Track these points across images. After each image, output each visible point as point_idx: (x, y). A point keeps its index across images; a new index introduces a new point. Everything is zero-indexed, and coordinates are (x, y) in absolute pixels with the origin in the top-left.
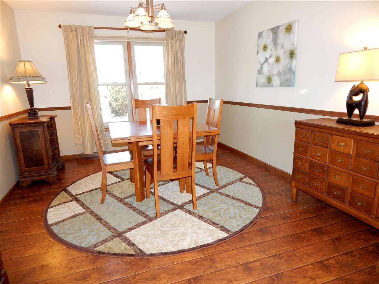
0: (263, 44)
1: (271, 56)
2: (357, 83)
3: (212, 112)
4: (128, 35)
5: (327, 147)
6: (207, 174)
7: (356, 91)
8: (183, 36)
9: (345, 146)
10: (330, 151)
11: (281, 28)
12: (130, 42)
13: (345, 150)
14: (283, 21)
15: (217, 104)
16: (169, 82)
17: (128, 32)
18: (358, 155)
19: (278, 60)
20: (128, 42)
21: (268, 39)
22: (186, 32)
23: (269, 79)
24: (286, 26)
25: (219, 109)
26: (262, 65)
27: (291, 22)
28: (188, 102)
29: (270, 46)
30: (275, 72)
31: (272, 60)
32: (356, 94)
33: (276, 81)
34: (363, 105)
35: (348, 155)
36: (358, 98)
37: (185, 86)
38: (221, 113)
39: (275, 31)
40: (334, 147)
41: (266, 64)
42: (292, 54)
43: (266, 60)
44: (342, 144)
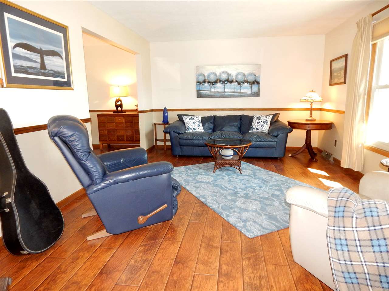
2: (117, 98)
5: (114, 122)
7: (117, 101)
9: (121, 120)
10: (116, 124)
13: (121, 122)
18: (126, 122)
32: (118, 102)
34: (121, 106)
35: (122, 123)
36: (119, 103)
40: (117, 121)
44: (120, 119)
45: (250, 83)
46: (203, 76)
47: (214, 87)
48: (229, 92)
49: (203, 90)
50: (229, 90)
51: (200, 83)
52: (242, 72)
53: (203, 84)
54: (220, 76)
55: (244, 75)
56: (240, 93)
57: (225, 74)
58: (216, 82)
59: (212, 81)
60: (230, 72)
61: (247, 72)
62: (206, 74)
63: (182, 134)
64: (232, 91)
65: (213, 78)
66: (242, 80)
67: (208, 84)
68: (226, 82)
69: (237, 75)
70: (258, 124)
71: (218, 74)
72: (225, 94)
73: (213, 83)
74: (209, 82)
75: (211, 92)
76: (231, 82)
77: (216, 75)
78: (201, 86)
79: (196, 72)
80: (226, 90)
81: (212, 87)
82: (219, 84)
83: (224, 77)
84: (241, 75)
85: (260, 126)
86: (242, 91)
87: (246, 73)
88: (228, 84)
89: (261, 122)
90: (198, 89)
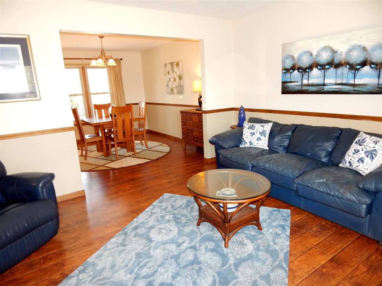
0: (167, 71)
1: (172, 78)
3: (141, 109)
4: (82, 62)
6: (142, 145)
8: (120, 62)
9: (196, 119)
10: (192, 123)
11: (174, 63)
12: (84, 67)
13: (196, 121)
14: (175, 60)
15: (143, 105)
16: (113, 92)
17: (83, 61)
18: (199, 122)
19: (175, 80)
20: (82, 67)
21: (169, 68)
22: (121, 59)
23: (172, 90)
24: (177, 62)
25: (144, 107)
26: (168, 82)
27: (178, 61)
28: (127, 105)
29: (171, 72)
30: (174, 86)
31: (172, 80)
33: (175, 91)
37: (124, 94)
38: (146, 109)
39: (172, 64)
40: (193, 120)
41: (170, 82)
42: (180, 78)
43: (170, 79)
45: (376, 64)
46: (292, 59)
47: (307, 76)
48: (331, 84)
49: (291, 82)
50: (332, 81)
51: (286, 70)
52: (360, 43)
53: (291, 73)
54: (318, 55)
55: (364, 49)
56: (354, 85)
57: (326, 52)
58: (311, 68)
59: (305, 67)
60: (336, 48)
61: (372, 44)
62: (296, 56)
63: (225, 148)
64: (338, 82)
65: (306, 62)
66: (360, 60)
67: (299, 71)
68: (327, 67)
69: (350, 51)
70: (354, 154)
71: (314, 53)
72: (325, 87)
73: (305, 70)
74: (299, 69)
75: (302, 84)
76: (338, 66)
77: (312, 55)
78: (288, 75)
79: (283, 54)
80: (327, 81)
81: (305, 76)
82: (315, 72)
83: (325, 57)
84: (358, 49)
85: (356, 160)
86: (357, 82)
87: (369, 45)
88: (332, 70)
89: (361, 152)
90: (283, 81)
